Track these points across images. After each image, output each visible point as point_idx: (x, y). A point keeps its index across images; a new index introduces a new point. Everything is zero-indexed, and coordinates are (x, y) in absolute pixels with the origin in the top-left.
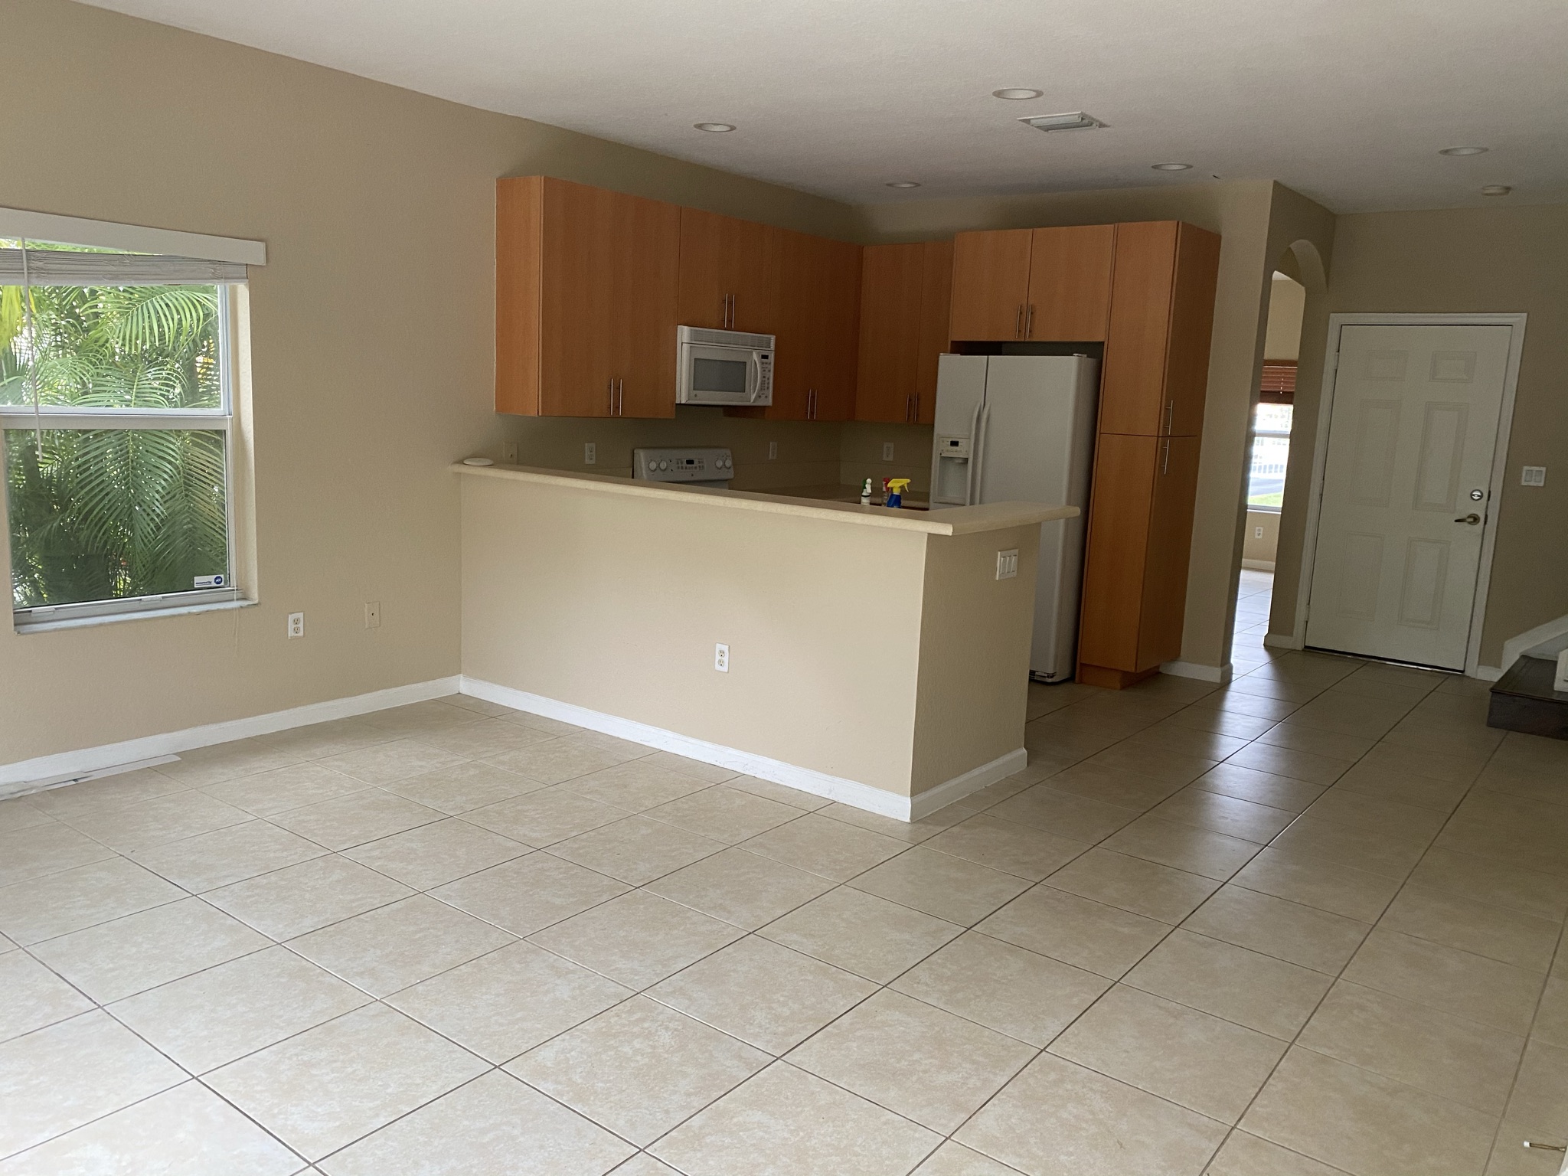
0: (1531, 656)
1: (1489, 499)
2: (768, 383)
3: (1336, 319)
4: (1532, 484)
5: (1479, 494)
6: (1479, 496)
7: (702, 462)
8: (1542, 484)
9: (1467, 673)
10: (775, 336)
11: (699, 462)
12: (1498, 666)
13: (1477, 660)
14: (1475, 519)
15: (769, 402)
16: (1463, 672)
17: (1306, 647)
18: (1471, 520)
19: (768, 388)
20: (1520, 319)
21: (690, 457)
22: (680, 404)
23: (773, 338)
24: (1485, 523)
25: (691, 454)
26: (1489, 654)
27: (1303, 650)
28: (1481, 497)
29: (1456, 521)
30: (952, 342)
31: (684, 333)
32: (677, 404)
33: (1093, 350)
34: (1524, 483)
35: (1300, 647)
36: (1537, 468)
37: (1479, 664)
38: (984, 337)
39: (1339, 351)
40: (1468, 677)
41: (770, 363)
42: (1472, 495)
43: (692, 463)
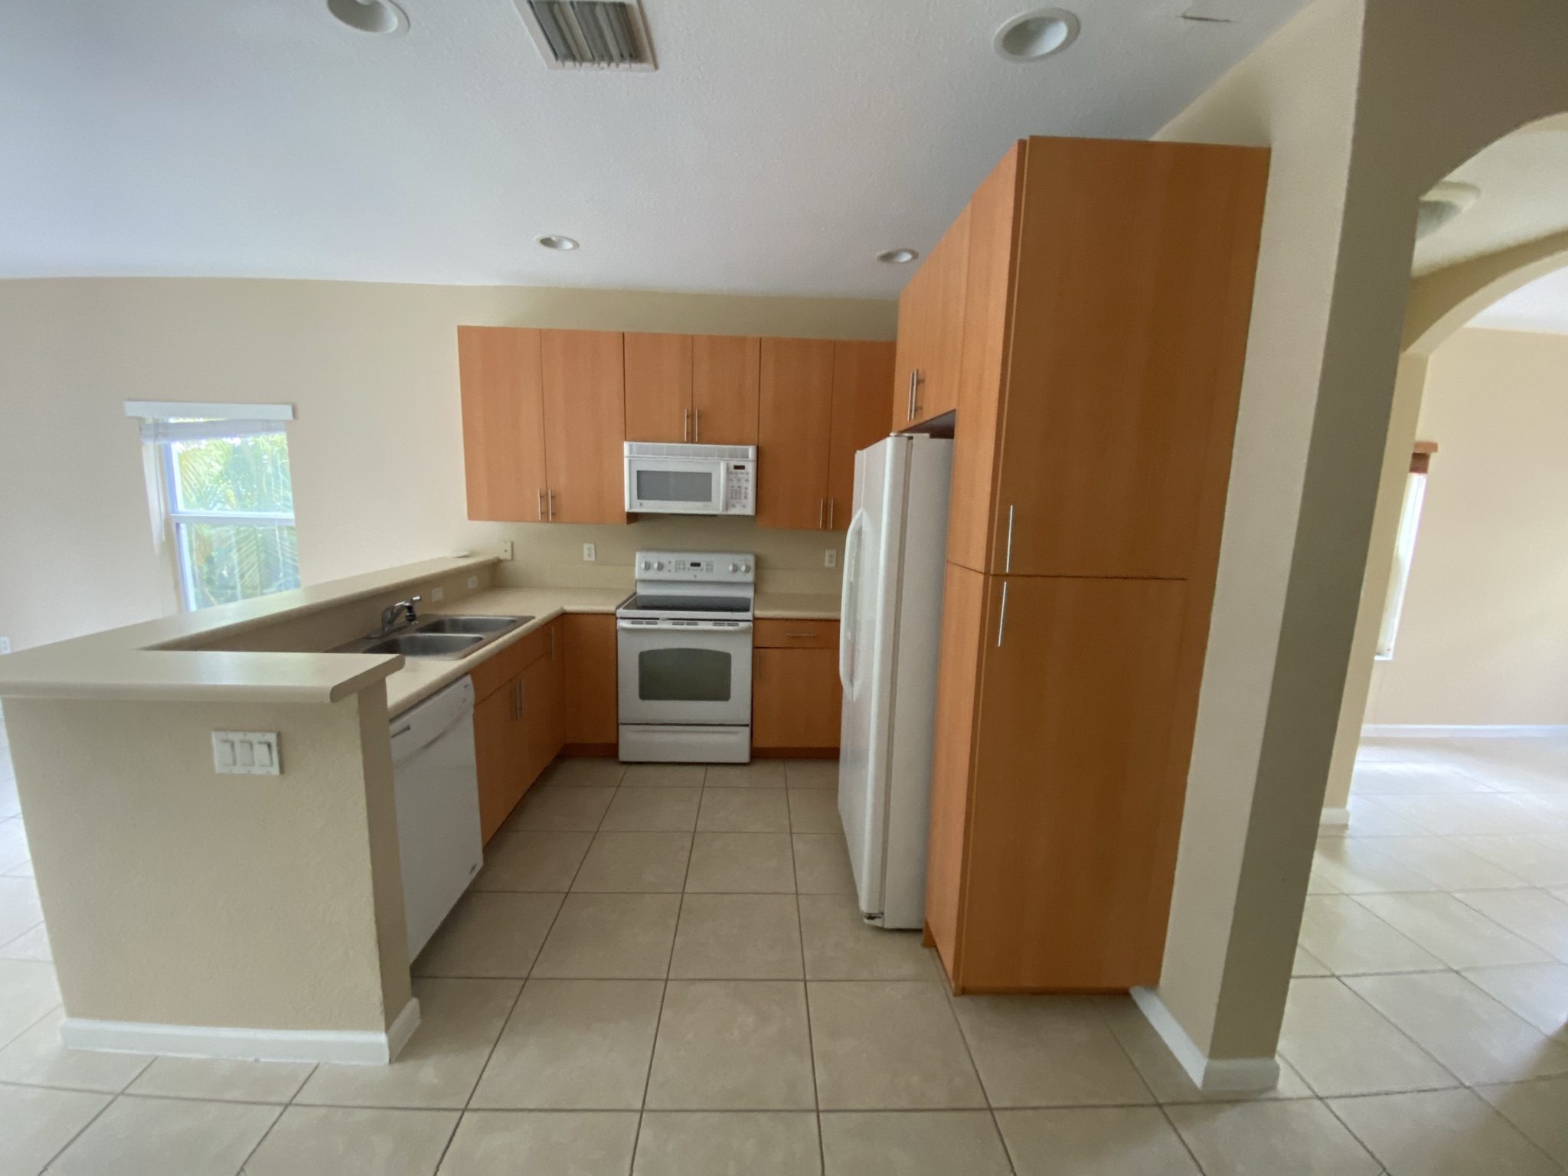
2: (746, 493)
7: (712, 566)
10: (754, 447)
11: (707, 565)
15: (749, 511)
19: (746, 497)
21: (696, 561)
23: (751, 451)
25: (696, 558)
32: (626, 512)
41: (747, 474)
43: (698, 565)
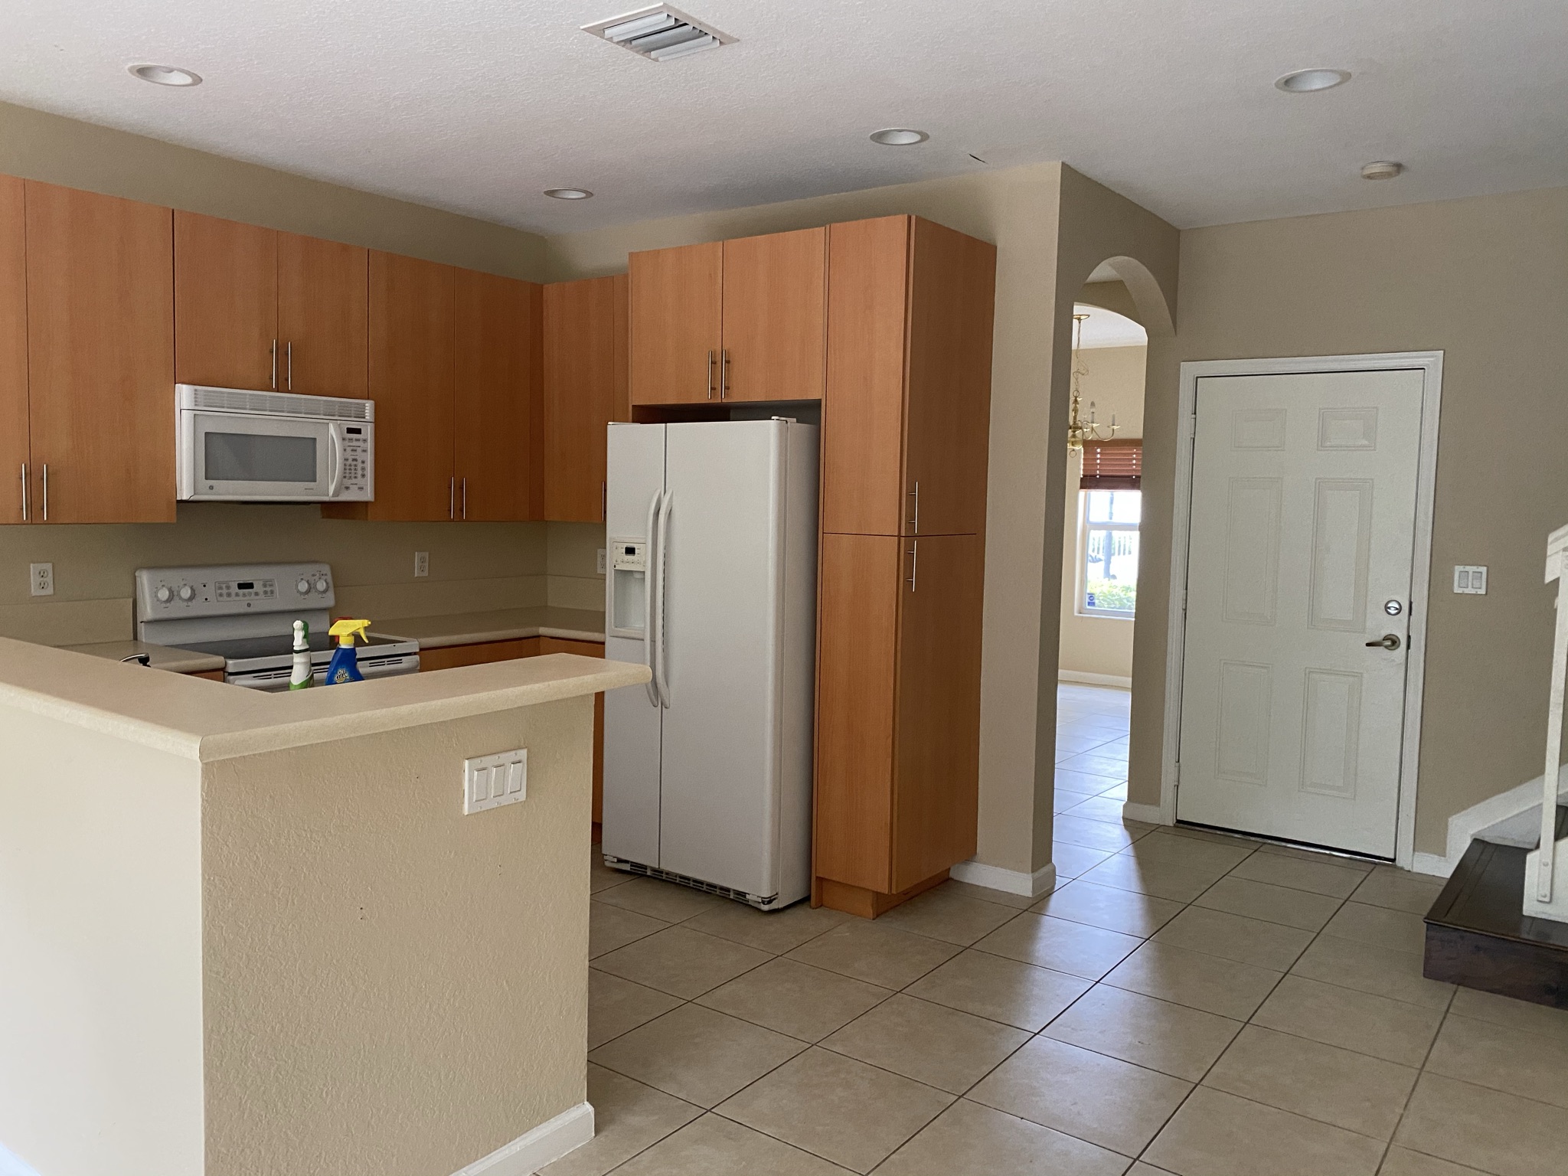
0: (1486, 839)
1: (1410, 613)
2: (363, 469)
3: (1189, 370)
4: (1470, 591)
5: (1397, 606)
6: (1397, 609)
7: (271, 585)
8: (1483, 591)
9: (1399, 863)
10: (372, 402)
11: (265, 586)
12: (1442, 853)
13: (1412, 847)
14: (1394, 642)
15: (368, 495)
16: (1393, 860)
17: (1178, 821)
18: (1388, 643)
19: (363, 476)
20: (1432, 360)
21: (247, 579)
22: (182, 501)
23: (369, 406)
24: (1408, 647)
25: (245, 575)
26: (1429, 837)
27: (1175, 826)
28: (1399, 610)
29: (1368, 645)
30: (633, 406)
31: (184, 394)
32: (178, 502)
33: (807, 411)
34: (1457, 590)
35: (1171, 823)
36: (1475, 568)
37: (1414, 850)
38: (671, 400)
39: (1195, 413)
40: (1402, 869)
41: (365, 441)
42: (1387, 608)
43: (250, 586)
